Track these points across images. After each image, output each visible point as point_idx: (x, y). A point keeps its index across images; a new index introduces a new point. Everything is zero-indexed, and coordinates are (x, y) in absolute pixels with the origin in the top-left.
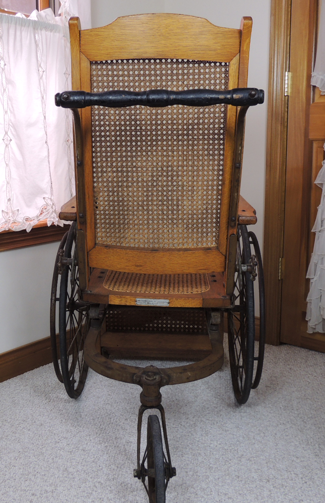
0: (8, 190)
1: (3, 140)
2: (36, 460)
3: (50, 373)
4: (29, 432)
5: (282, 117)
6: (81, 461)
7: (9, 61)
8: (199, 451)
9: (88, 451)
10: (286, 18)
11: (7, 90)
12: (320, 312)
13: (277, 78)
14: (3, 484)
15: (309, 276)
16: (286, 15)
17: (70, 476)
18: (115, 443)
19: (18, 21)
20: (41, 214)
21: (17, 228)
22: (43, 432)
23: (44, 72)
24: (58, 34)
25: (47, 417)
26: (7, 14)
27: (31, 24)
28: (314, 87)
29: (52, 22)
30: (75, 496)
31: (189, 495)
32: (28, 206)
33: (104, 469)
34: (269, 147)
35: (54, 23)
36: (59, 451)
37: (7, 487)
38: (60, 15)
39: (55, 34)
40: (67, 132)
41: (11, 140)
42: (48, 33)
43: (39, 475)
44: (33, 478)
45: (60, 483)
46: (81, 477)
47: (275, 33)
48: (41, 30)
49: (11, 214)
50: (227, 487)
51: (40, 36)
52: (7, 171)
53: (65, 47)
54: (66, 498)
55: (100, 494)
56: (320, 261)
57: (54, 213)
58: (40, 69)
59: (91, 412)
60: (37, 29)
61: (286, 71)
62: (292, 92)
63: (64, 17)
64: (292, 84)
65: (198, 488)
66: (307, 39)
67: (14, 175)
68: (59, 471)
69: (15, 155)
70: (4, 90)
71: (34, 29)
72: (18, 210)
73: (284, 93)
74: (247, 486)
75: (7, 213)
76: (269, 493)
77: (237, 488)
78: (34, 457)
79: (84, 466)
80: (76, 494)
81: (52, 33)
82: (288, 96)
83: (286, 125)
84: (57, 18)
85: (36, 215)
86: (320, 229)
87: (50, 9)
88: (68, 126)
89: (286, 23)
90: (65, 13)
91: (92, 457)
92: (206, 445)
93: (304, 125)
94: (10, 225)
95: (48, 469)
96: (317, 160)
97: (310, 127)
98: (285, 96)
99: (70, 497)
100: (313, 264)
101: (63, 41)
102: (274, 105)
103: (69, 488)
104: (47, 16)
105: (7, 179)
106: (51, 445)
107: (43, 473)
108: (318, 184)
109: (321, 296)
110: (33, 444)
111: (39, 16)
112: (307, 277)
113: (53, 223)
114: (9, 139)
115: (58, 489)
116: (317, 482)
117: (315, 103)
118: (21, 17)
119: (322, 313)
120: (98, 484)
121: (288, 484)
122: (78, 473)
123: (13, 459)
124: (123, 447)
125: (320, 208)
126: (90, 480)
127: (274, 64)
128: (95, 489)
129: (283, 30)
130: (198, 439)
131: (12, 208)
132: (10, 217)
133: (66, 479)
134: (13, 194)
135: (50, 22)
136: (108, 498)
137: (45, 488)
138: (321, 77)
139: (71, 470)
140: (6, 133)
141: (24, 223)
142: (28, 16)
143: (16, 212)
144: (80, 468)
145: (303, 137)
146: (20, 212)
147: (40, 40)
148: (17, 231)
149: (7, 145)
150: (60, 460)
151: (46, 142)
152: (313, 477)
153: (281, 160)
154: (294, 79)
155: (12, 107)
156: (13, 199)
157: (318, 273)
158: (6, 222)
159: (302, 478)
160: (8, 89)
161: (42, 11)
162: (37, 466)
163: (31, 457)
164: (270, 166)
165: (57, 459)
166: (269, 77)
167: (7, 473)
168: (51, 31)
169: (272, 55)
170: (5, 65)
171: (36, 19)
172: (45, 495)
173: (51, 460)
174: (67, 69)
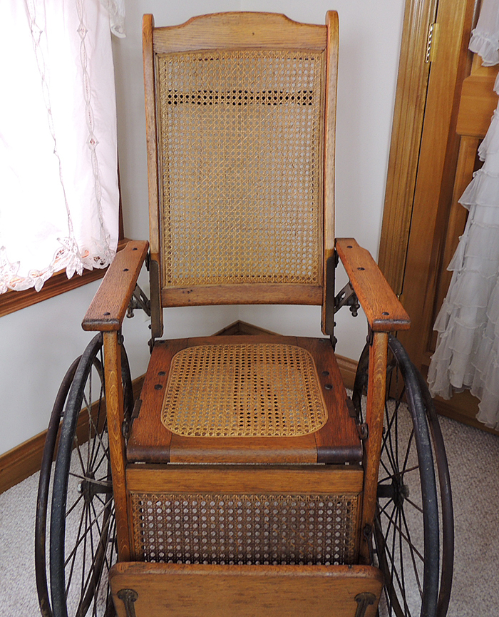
5: (418, 96)
15: (437, 327)
20: (56, 262)
21: (20, 286)
23: (41, 32)
40: (89, 129)
56: (455, 313)
57: (76, 259)
58: (34, 28)
61: (431, 21)
62: (437, 58)
73: (425, 58)
82: (431, 63)
83: (423, 108)
86: (460, 269)
88: (90, 118)
94: (8, 284)
97: (459, 116)
98: (425, 62)
100: (445, 314)
102: (408, 75)
108: (465, 204)
109: (451, 358)
112: (434, 329)
113: (76, 272)
117: (472, 77)
119: (450, 379)
132: (7, 273)
138: (487, 39)
141: (30, 279)
143: (17, 265)
145: (447, 129)
148: (21, 290)
151: (55, 152)
157: (451, 327)
166: (403, 30)
174: (82, 22)
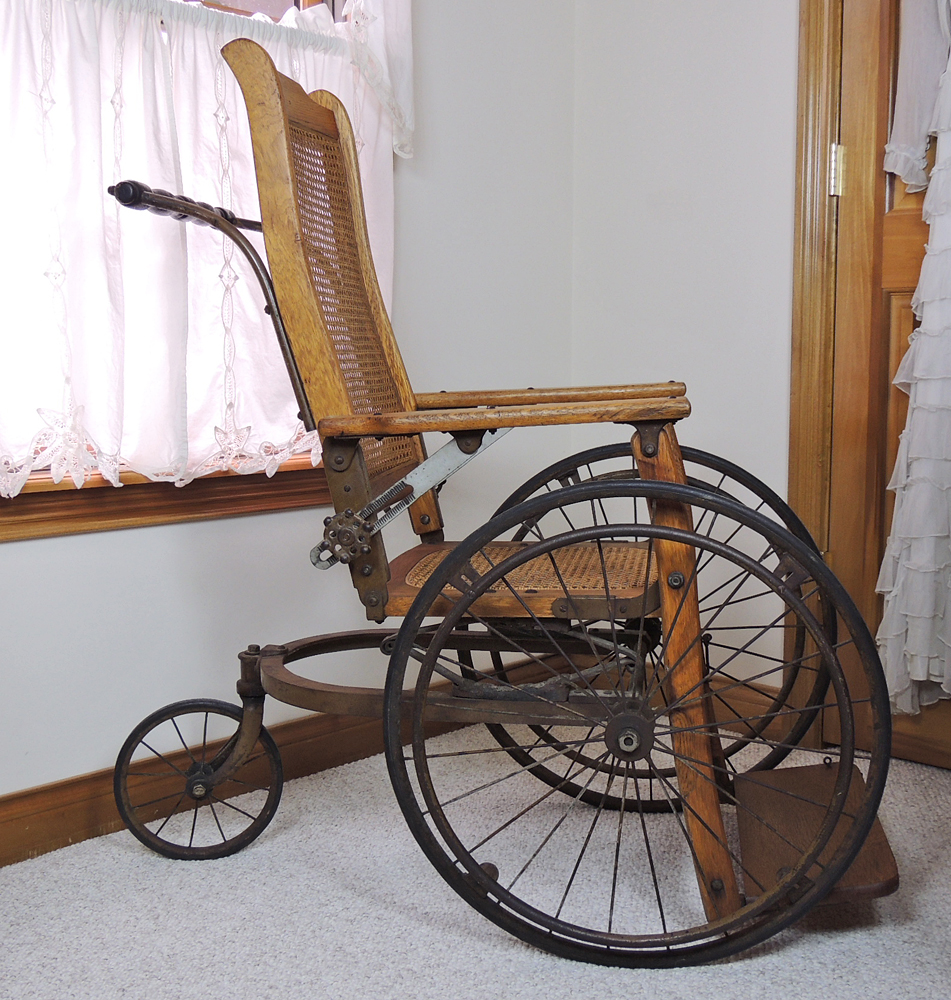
0: (228, 385)
1: (221, 276)
2: (279, 933)
3: (312, 790)
4: (264, 888)
5: (824, 244)
6: (373, 935)
7: (236, 113)
8: (622, 925)
9: (389, 921)
10: (831, 28)
11: (230, 172)
12: (906, 667)
13: (813, 157)
14: (209, 969)
15: (881, 587)
16: (832, 25)
17: (349, 958)
18: (446, 908)
19: (256, 30)
20: (298, 439)
21: (245, 468)
22: (295, 887)
24: (340, 58)
25: (303, 863)
26: (233, 14)
27: (284, 36)
28: (893, 176)
29: (327, 33)
30: (358, 990)
31: (595, 993)
32: (271, 420)
33: (420, 950)
34: (798, 308)
35: (333, 35)
36: (326, 919)
37: (218, 974)
38: (345, 19)
39: (334, 58)
41: (237, 278)
42: (320, 56)
43: (283, 956)
44: (272, 961)
45: (328, 970)
46: (371, 961)
47: (808, 62)
48: (304, 49)
49: (233, 437)
50: (676, 982)
51: (302, 62)
52: (227, 343)
53: (354, 85)
54: (339, 993)
55: (410, 988)
56: (904, 553)
59: (398, 856)
60: (296, 47)
61: (832, 142)
62: (846, 188)
63: (353, 22)
64: (847, 171)
65: (615, 984)
66: (877, 72)
67: (243, 352)
68: (325, 950)
69: (244, 310)
70: (225, 172)
71: (290, 45)
72: (249, 428)
73: (829, 190)
74: (716, 981)
75: (225, 434)
76: (761, 992)
77: (695, 984)
78: (273, 928)
79: (378, 943)
80: (359, 987)
81: (327, 57)
82: (838, 196)
83: (833, 260)
84: (340, 25)
85: (287, 440)
86: (904, 482)
87: (324, 4)
89: (831, 40)
90: (355, 13)
91: (396, 929)
92: (638, 914)
93: (872, 258)
94: (230, 462)
95: (302, 947)
96: (899, 335)
97: (884, 264)
98: (830, 196)
99: (347, 991)
100: (891, 560)
101: (351, 72)
102: (808, 217)
103: (346, 977)
104: (318, 22)
105: (227, 360)
106: (310, 908)
107: (292, 954)
108: (900, 384)
109: (906, 631)
110: (272, 907)
111: (300, 19)
112: (877, 590)
114: (233, 276)
115: (323, 979)
116: (865, 978)
117: (896, 211)
118: (263, 20)
119: (909, 669)
120: (405, 972)
121: (802, 980)
122: (366, 954)
123: (229, 930)
124: (462, 914)
125: (904, 437)
126: (391, 966)
127: (807, 128)
128: (400, 980)
129: (825, 54)
130: (622, 905)
131: (237, 424)
132: (230, 444)
133: (341, 964)
134: (239, 394)
135: (324, 32)
136: (425, 994)
137: (297, 976)
138: (905, 154)
139: (349, 950)
140: (227, 263)
141: (261, 456)
142: (277, 20)
143: (245, 432)
144: (369, 946)
145: (869, 286)
146: (253, 432)
147: (303, 70)
148: (245, 474)
149: (227, 289)
150: (329, 934)
152: (857, 969)
153: (823, 337)
154: (849, 159)
155: (241, 208)
156: (239, 405)
157: (900, 579)
158: (223, 452)
159: (834, 970)
160: (233, 171)
161: (307, 10)
162: (280, 943)
163: (268, 927)
164: (800, 349)
165: (323, 931)
166: (797, 157)
167: (217, 953)
168: (326, 51)
169: (802, 108)
170: (228, 119)
171: (295, 26)
172: (296, 987)
173: (309, 934)
